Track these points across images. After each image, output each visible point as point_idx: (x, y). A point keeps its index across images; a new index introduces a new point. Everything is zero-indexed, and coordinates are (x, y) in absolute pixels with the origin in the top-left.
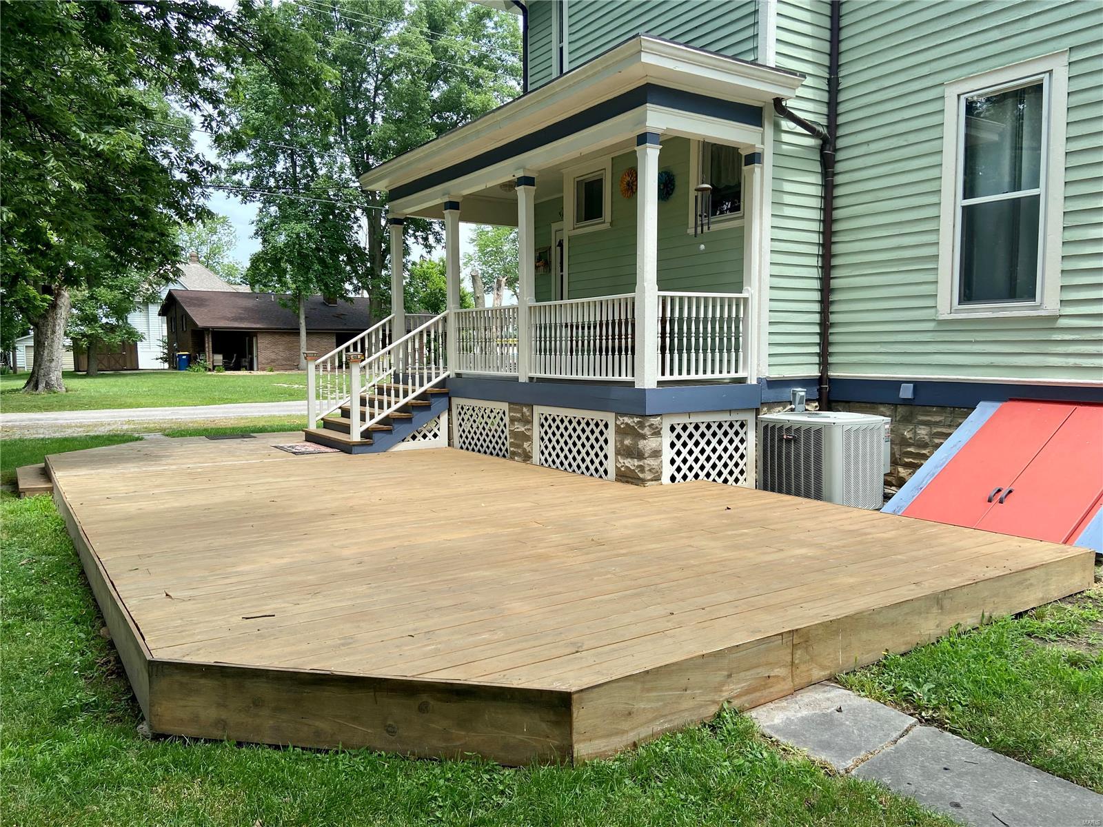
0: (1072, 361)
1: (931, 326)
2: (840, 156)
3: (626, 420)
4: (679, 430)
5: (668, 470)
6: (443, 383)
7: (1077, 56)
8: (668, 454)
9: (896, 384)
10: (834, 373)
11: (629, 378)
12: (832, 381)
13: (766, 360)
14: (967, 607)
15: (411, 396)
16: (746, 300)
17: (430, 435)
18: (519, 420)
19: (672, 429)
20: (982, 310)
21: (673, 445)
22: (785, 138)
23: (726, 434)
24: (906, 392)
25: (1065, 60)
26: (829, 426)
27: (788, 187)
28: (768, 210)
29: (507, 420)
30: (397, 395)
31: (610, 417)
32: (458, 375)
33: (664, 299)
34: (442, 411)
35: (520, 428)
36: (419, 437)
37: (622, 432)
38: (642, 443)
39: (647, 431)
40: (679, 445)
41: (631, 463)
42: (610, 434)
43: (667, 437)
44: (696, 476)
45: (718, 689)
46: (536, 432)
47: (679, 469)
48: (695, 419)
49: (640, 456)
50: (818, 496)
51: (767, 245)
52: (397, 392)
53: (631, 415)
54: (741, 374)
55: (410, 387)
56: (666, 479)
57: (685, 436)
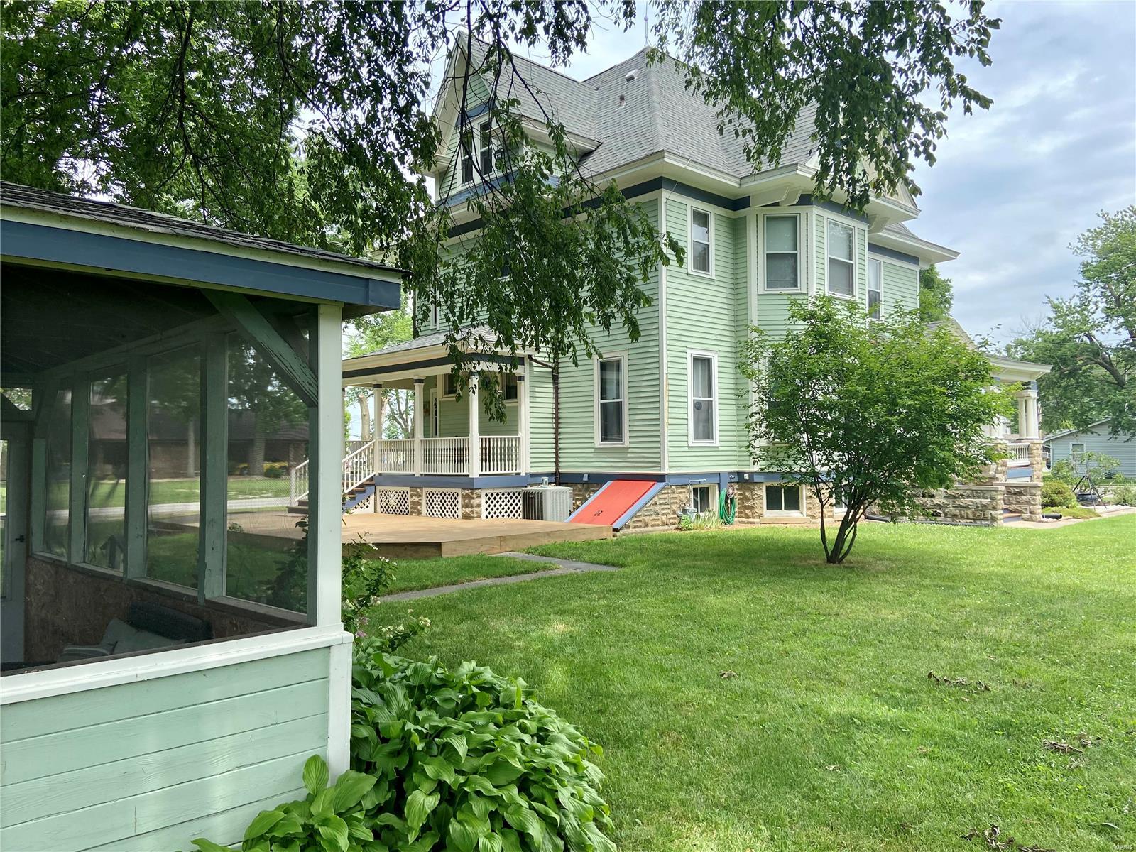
0: (634, 464)
1: (593, 450)
2: (560, 376)
3: (466, 491)
4: (489, 495)
5: (484, 514)
6: (371, 479)
7: (631, 352)
8: (484, 506)
9: (582, 475)
10: (560, 471)
11: (467, 473)
12: (560, 474)
13: (529, 465)
14: (559, 537)
15: (355, 486)
16: (519, 438)
17: (365, 507)
18: (415, 495)
19: (486, 495)
20: (608, 445)
21: (487, 502)
22: (535, 369)
23: (511, 498)
24: (585, 478)
25: (626, 353)
26: (545, 491)
27: (537, 390)
28: (528, 400)
29: (408, 496)
30: (348, 486)
31: (459, 491)
32: (380, 474)
33: (482, 439)
34: (371, 494)
35: (416, 499)
36: (359, 507)
37: (464, 497)
38: (472, 501)
39: (474, 496)
40: (489, 502)
41: (468, 510)
42: (459, 499)
43: (484, 499)
44: (498, 516)
45: (479, 548)
46: (424, 501)
47: (489, 513)
48: (497, 491)
49: (472, 507)
50: (542, 519)
51: (528, 415)
52: (348, 484)
53: (468, 489)
54: (518, 471)
55: (354, 481)
56: (483, 517)
57: (492, 498)
